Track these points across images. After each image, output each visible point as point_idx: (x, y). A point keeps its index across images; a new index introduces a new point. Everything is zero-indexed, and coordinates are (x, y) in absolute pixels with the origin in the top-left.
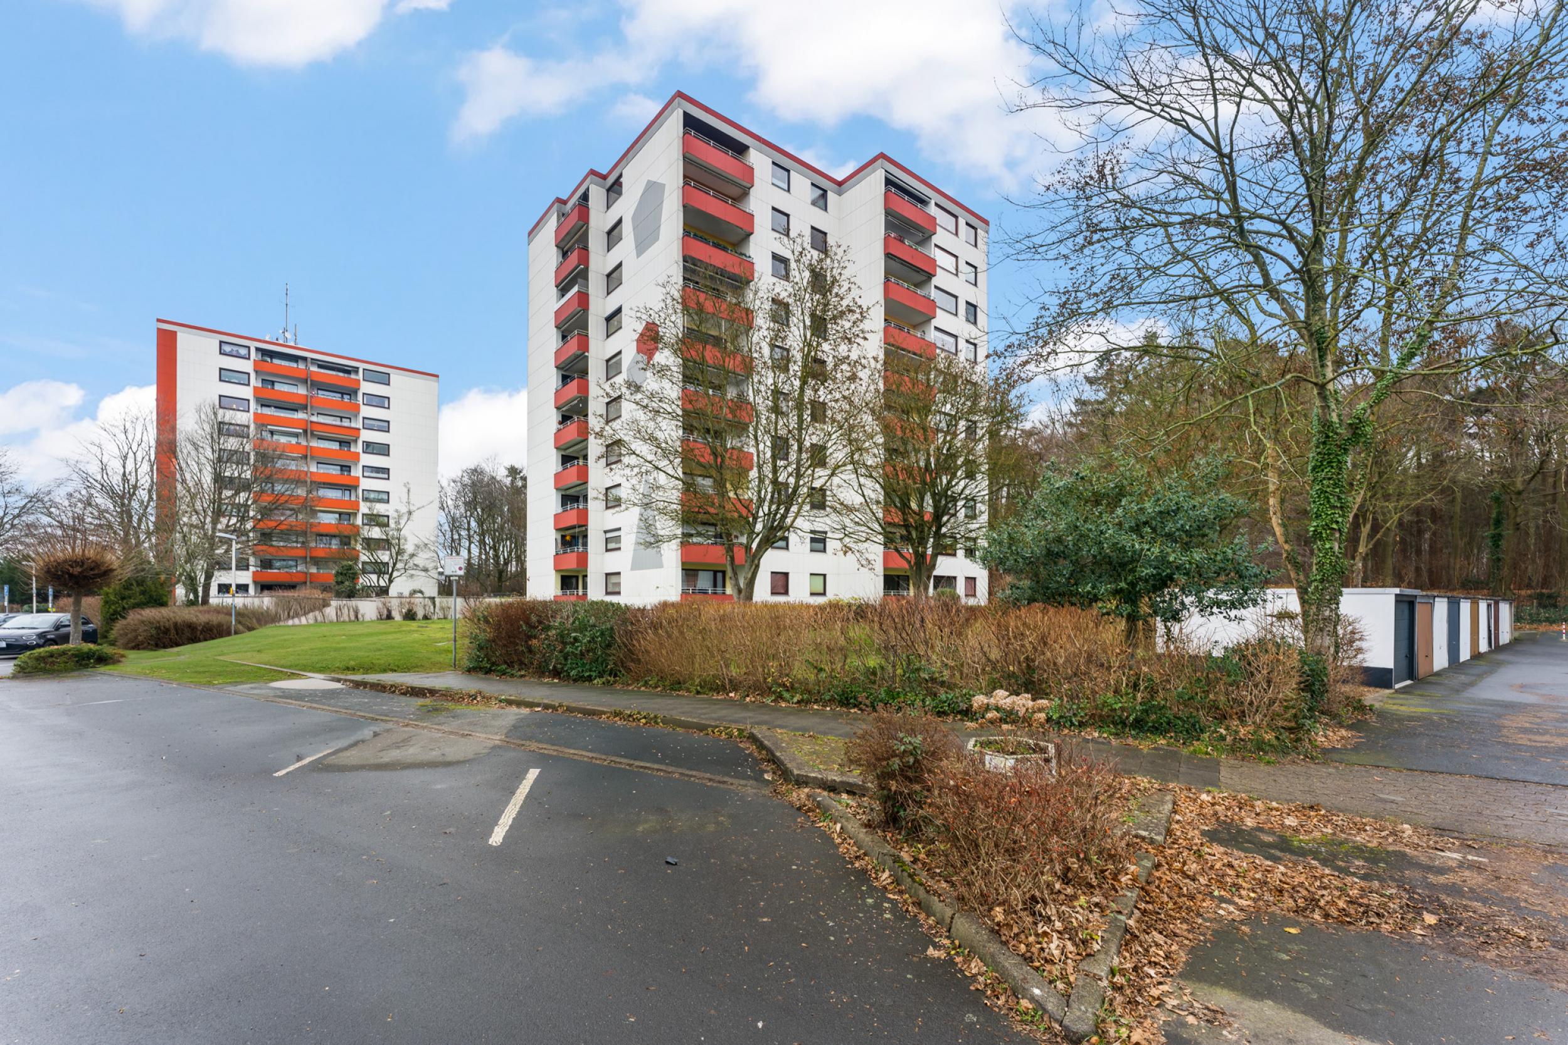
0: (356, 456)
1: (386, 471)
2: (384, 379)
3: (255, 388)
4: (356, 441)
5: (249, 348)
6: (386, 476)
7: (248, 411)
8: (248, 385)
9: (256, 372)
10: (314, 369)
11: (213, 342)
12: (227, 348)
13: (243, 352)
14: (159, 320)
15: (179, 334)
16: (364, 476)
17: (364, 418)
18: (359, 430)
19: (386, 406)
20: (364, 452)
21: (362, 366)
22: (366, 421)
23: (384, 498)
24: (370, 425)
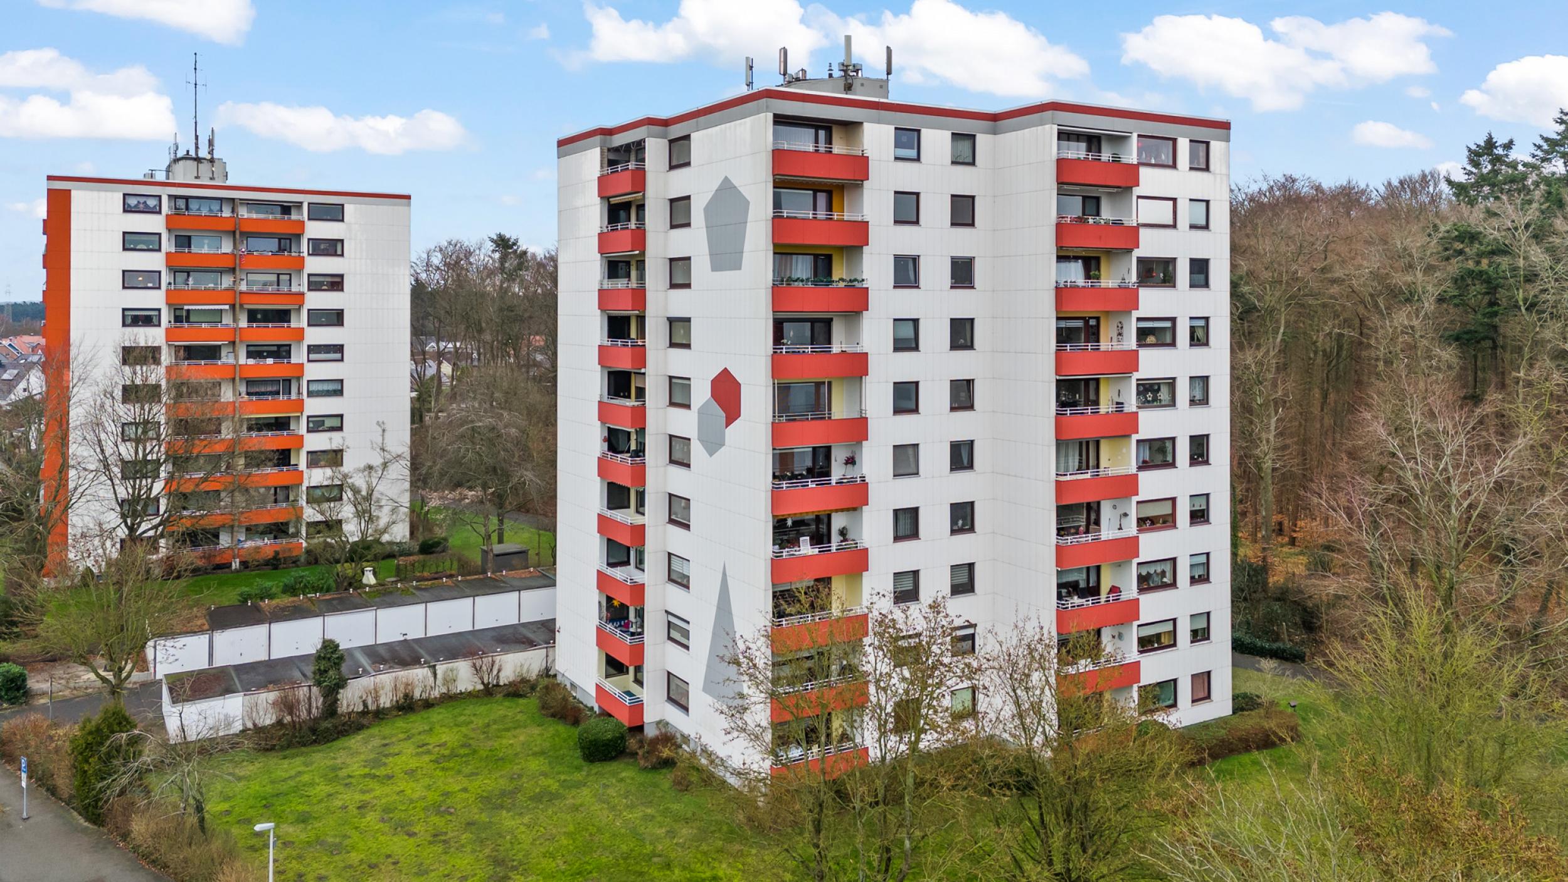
0: (300, 334)
1: (339, 348)
2: (335, 213)
3: (167, 254)
4: (299, 310)
5: (160, 197)
6: (338, 356)
7: (159, 288)
8: (159, 250)
9: (169, 230)
10: (243, 213)
11: (114, 198)
12: (133, 202)
13: (152, 203)
14: (50, 178)
15: (73, 193)
16: (309, 361)
17: (309, 275)
18: (303, 294)
19: (339, 252)
20: (309, 325)
21: (306, 199)
22: (312, 279)
23: (336, 389)
24: (318, 283)
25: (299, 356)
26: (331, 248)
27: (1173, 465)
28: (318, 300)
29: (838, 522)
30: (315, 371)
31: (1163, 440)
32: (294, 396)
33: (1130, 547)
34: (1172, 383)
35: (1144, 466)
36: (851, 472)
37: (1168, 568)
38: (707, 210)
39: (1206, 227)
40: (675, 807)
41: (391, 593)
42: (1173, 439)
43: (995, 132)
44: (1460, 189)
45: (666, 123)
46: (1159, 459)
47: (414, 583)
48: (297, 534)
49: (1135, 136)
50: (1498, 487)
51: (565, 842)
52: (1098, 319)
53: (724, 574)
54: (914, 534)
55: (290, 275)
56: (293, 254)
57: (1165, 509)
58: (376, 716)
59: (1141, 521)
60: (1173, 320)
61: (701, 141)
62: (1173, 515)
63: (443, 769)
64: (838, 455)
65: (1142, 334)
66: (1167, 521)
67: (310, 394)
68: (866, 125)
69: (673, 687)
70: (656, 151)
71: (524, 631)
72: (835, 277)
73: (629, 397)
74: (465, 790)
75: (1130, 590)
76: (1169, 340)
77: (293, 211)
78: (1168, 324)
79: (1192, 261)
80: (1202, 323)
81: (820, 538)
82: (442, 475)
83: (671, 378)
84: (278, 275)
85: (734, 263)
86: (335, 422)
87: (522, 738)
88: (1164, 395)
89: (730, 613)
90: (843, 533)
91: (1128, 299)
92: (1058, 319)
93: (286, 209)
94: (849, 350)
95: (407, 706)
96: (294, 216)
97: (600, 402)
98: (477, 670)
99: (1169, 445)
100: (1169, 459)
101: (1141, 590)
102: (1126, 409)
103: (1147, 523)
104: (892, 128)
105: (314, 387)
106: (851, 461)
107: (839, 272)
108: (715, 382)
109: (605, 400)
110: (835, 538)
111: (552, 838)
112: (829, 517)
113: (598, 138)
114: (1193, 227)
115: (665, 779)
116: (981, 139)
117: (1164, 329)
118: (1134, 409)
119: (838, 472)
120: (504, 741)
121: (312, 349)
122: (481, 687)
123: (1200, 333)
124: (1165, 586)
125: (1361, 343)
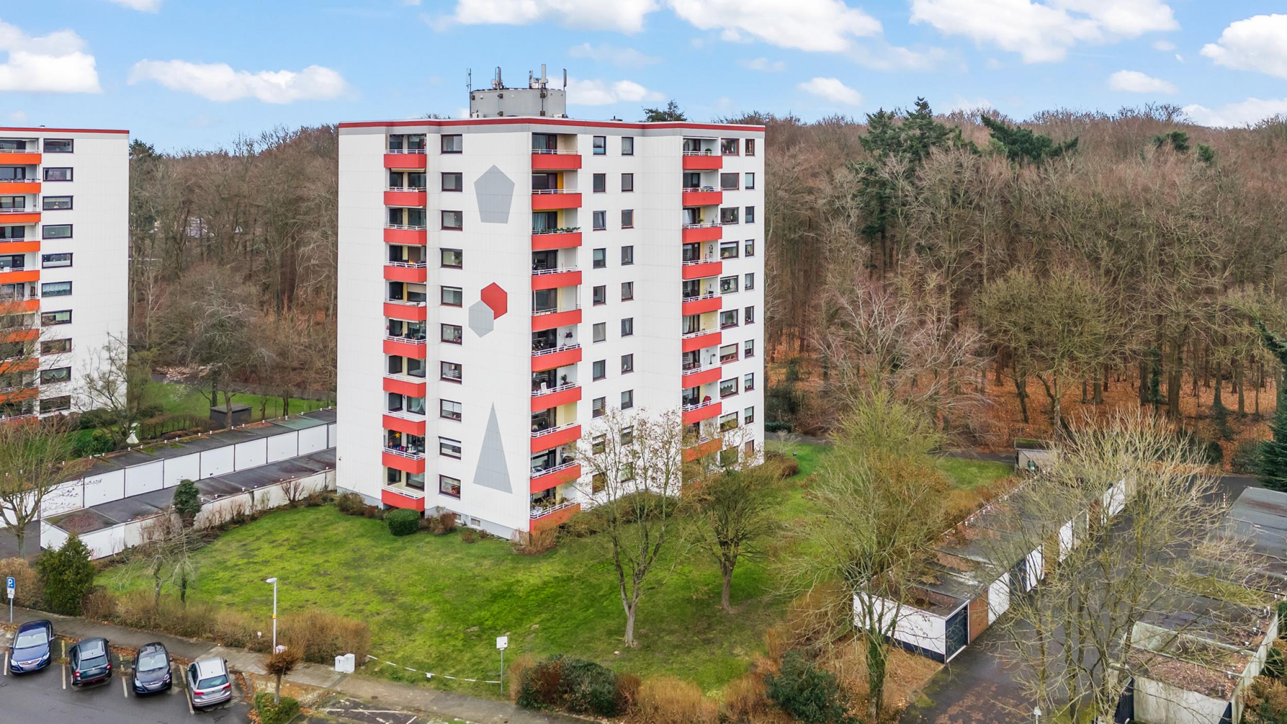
0: (34, 246)
1: (69, 256)
2: (66, 146)
4: (35, 226)
6: (68, 262)
16: (43, 268)
17: (44, 198)
18: (39, 214)
19: (68, 177)
20: (44, 238)
21: (42, 136)
22: (46, 200)
23: (66, 289)
24: (50, 204)
25: (32, 264)
26: (62, 174)
27: (737, 325)
28: (51, 218)
29: (560, 373)
30: (48, 276)
31: (731, 311)
32: (27, 297)
33: (717, 372)
34: (736, 278)
35: (724, 326)
36: (570, 342)
37: (734, 383)
38: (477, 184)
39: (753, 188)
40: (473, 551)
41: (161, 448)
42: (737, 310)
43: (643, 135)
44: (865, 142)
45: (440, 124)
46: (730, 322)
47: (177, 439)
48: (30, 410)
49: (719, 139)
50: (897, 330)
51: (417, 578)
52: (699, 244)
53: (493, 409)
54: (602, 376)
55: (24, 197)
56: (26, 181)
57: (732, 350)
58: (223, 528)
59: (722, 358)
60: (737, 242)
61: (470, 140)
62: (737, 353)
63: (301, 552)
64: (561, 332)
65: (723, 250)
66: (733, 357)
67: (44, 294)
68: (579, 136)
69: (443, 484)
70: (433, 142)
71: (298, 463)
72: (559, 227)
73: (401, 298)
74: (327, 561)
75: (716, 398)
76: (734, 254)
77: (28, 146)
78: (735, 245)
79: (747, 208)
80: (751, 243)
81: (551, 383)
82: (195, 354)
83: (442, 287)
84: (14, 198)
85: (503, 217)
86: (66, 317)
87: (341, 529)
88: (732, 285)
89: (498, 433)
90: (564, 378)
91: (716, 233)
92: (684, 245)
93: (21, 144)
94: (572, 270)
95: (240, 520)
96: (29, 149)
97: (385, 304)
98: (287, 491)
99: (735, 313)
100: (735, 321)
101: (723, 397)
102: (715, 296)
103: (725, 359)
104: (592, 136)
105: (47, 289)
106: (569, 335)
107: (562, 224)
108: (483, 292)
109: (388, 302)
110: (559, 382)
111: (407, 577)
112: (555, 370)
113: (384, 128)
114: (747, 188)
115: (457, 539)
116: (636, 139)
117: (732, 248)
118: (719, 295)
119: (560, 341)
120: (331, 532)
121: (47, 258)
122: (287, 502)
123: (749, 249)
124: (733, 394)
125: (817, 239)
